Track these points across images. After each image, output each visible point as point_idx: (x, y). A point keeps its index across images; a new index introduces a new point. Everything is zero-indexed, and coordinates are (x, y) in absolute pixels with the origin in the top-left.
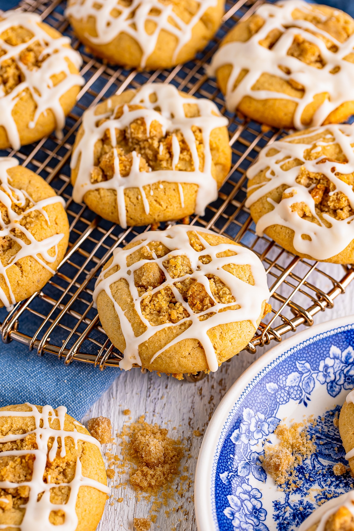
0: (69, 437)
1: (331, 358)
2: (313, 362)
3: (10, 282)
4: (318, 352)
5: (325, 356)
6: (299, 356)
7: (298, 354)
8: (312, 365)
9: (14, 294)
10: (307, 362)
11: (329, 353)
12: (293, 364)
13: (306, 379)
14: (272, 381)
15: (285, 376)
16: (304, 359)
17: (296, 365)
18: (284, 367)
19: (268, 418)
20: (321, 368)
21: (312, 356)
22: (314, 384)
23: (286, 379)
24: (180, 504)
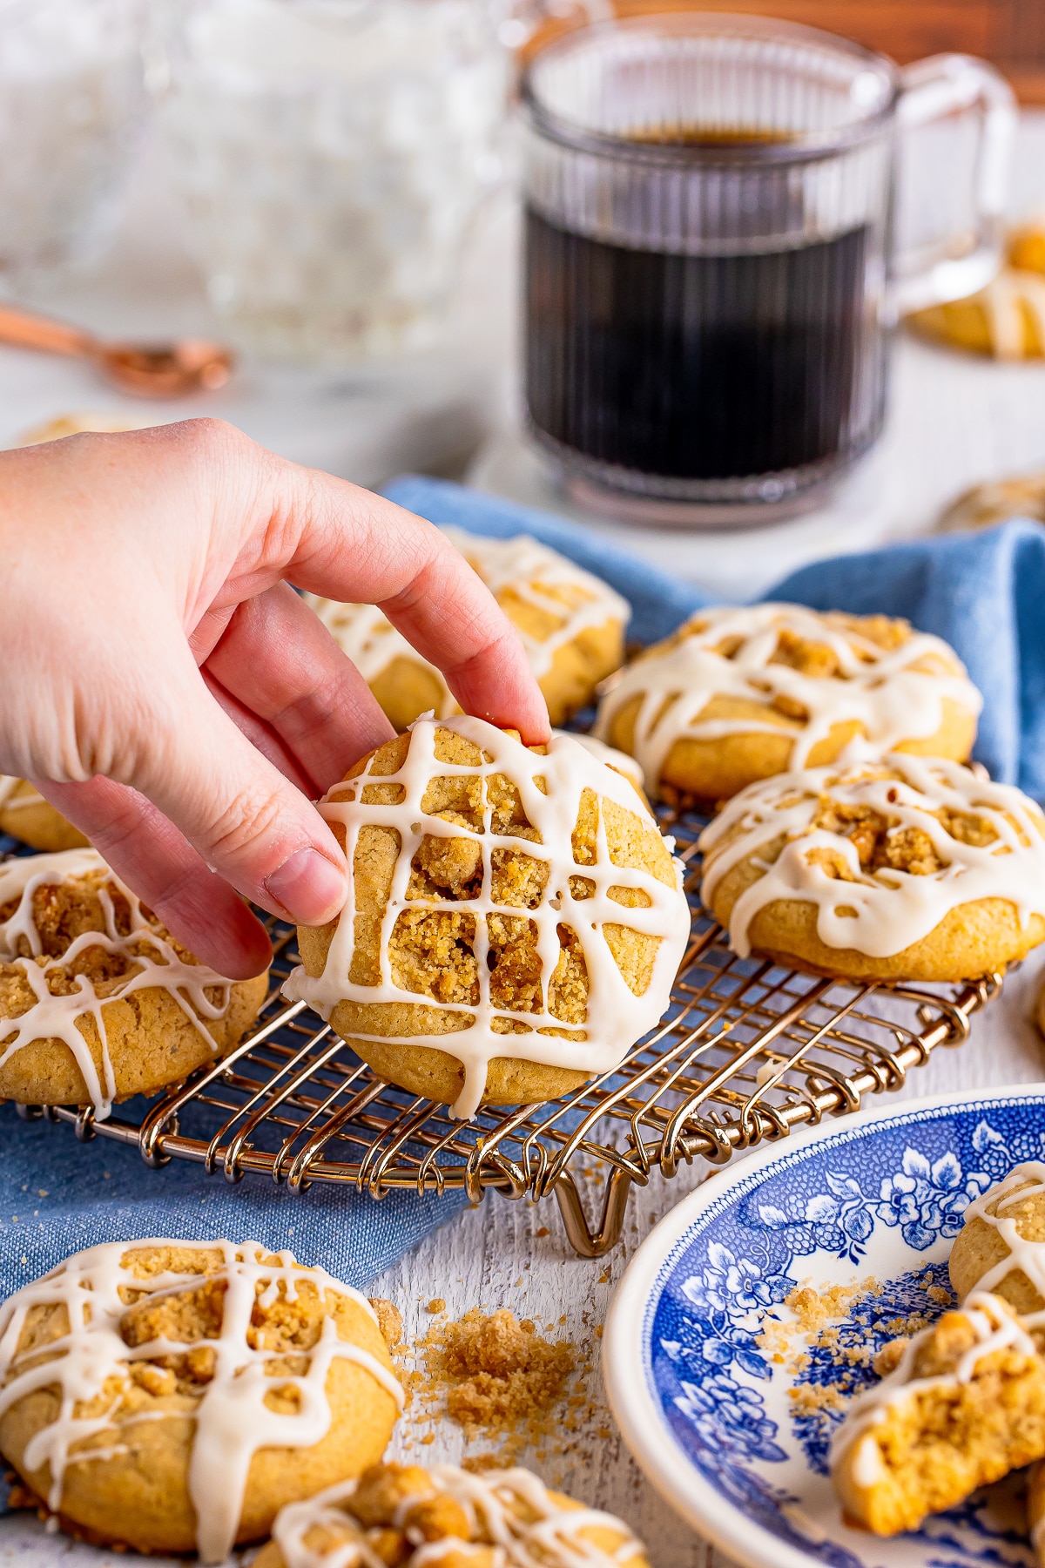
1: (907, 1176)
2: (865, 1179)
4: (875, 1158)
5: (892, 1170)
6: (832, 1161)
7: (828, 1157)
8: (863, 1186)
10: (851, 1177)
11: (901, 1164)
12: (820, 1178)
13: (850, 1213)
14: (773, 1205)
15: (801, 1199)
16: (843, 1169)
17: (826, 1179)
18: (799, 1179)
19: (768, 1276)
20: (885, 1194)
21: (862, 1167)
22: (872, 1224)
23: (806, 1205)
24: (570, 1440)
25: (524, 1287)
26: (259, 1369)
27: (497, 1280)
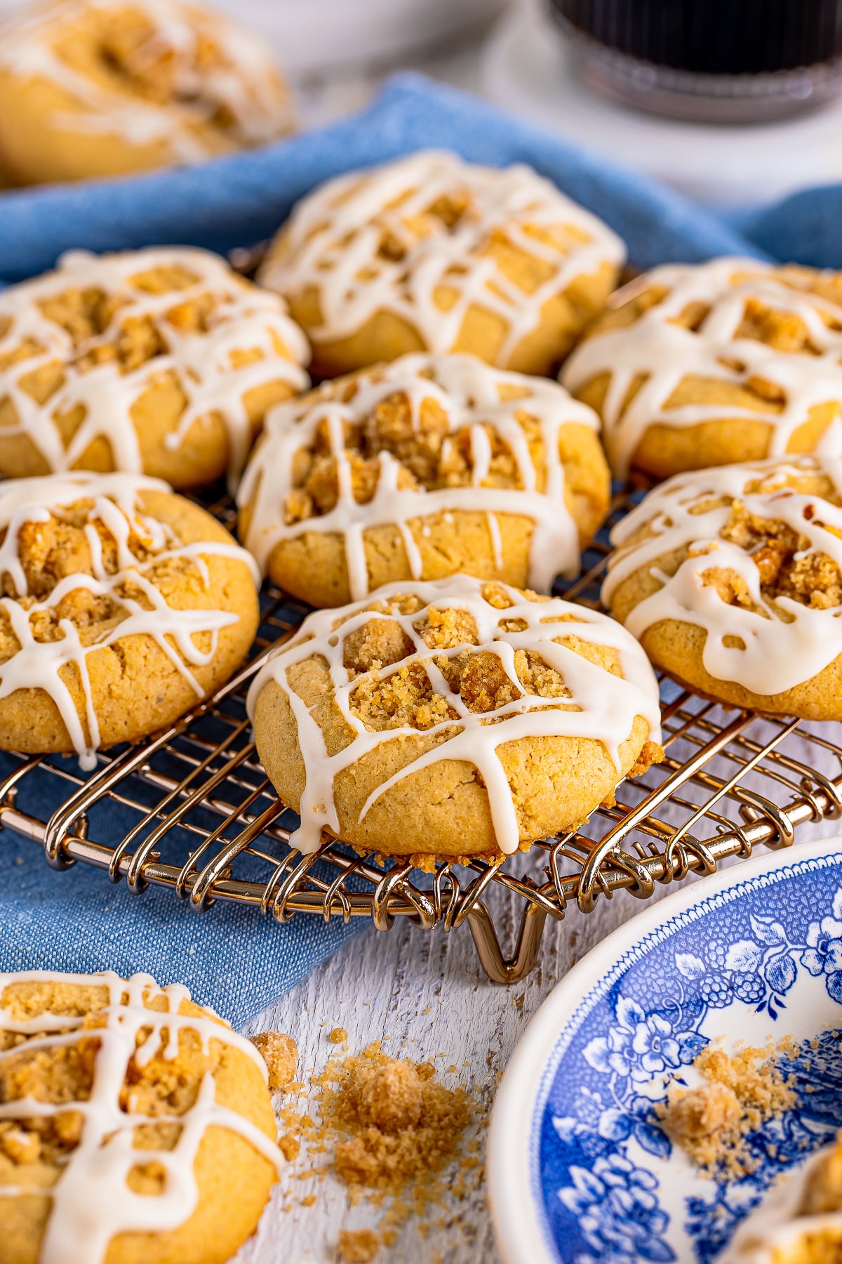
0: (188, 1030)
1: (836, 920)
2: (792, 923)
3: (91, 682)
4: (804, 900)
5: (821, 914)
6: (758, 903)
7: (754, 898)
8: (789, 930)
9: (99, 715)
10: (777, 920)
11: (831, 907)
12: (744, 922)
13: (773, 960)
14: (691, 952)
15: (722, 946)
16: (769, 912)
17: (749, 923)
18: (721, 923)
19: (679, 1032)
20: (812, 940)
21: (790, 910)
22: (795, 973)
23: (726, 952)
24: (456, 1212)
25: (431, 1017)
26: (126, 1138)
27: (405, 1005)
